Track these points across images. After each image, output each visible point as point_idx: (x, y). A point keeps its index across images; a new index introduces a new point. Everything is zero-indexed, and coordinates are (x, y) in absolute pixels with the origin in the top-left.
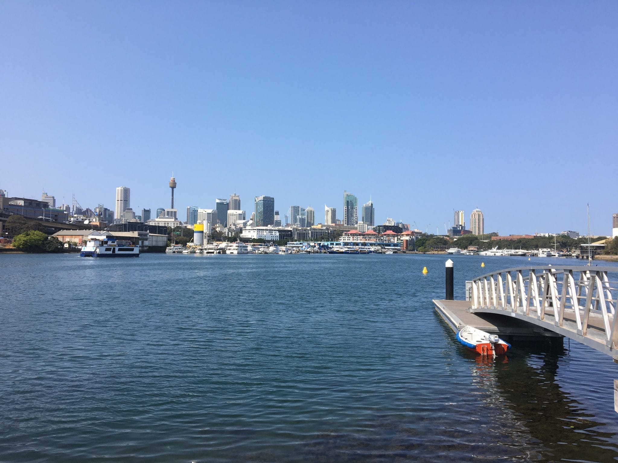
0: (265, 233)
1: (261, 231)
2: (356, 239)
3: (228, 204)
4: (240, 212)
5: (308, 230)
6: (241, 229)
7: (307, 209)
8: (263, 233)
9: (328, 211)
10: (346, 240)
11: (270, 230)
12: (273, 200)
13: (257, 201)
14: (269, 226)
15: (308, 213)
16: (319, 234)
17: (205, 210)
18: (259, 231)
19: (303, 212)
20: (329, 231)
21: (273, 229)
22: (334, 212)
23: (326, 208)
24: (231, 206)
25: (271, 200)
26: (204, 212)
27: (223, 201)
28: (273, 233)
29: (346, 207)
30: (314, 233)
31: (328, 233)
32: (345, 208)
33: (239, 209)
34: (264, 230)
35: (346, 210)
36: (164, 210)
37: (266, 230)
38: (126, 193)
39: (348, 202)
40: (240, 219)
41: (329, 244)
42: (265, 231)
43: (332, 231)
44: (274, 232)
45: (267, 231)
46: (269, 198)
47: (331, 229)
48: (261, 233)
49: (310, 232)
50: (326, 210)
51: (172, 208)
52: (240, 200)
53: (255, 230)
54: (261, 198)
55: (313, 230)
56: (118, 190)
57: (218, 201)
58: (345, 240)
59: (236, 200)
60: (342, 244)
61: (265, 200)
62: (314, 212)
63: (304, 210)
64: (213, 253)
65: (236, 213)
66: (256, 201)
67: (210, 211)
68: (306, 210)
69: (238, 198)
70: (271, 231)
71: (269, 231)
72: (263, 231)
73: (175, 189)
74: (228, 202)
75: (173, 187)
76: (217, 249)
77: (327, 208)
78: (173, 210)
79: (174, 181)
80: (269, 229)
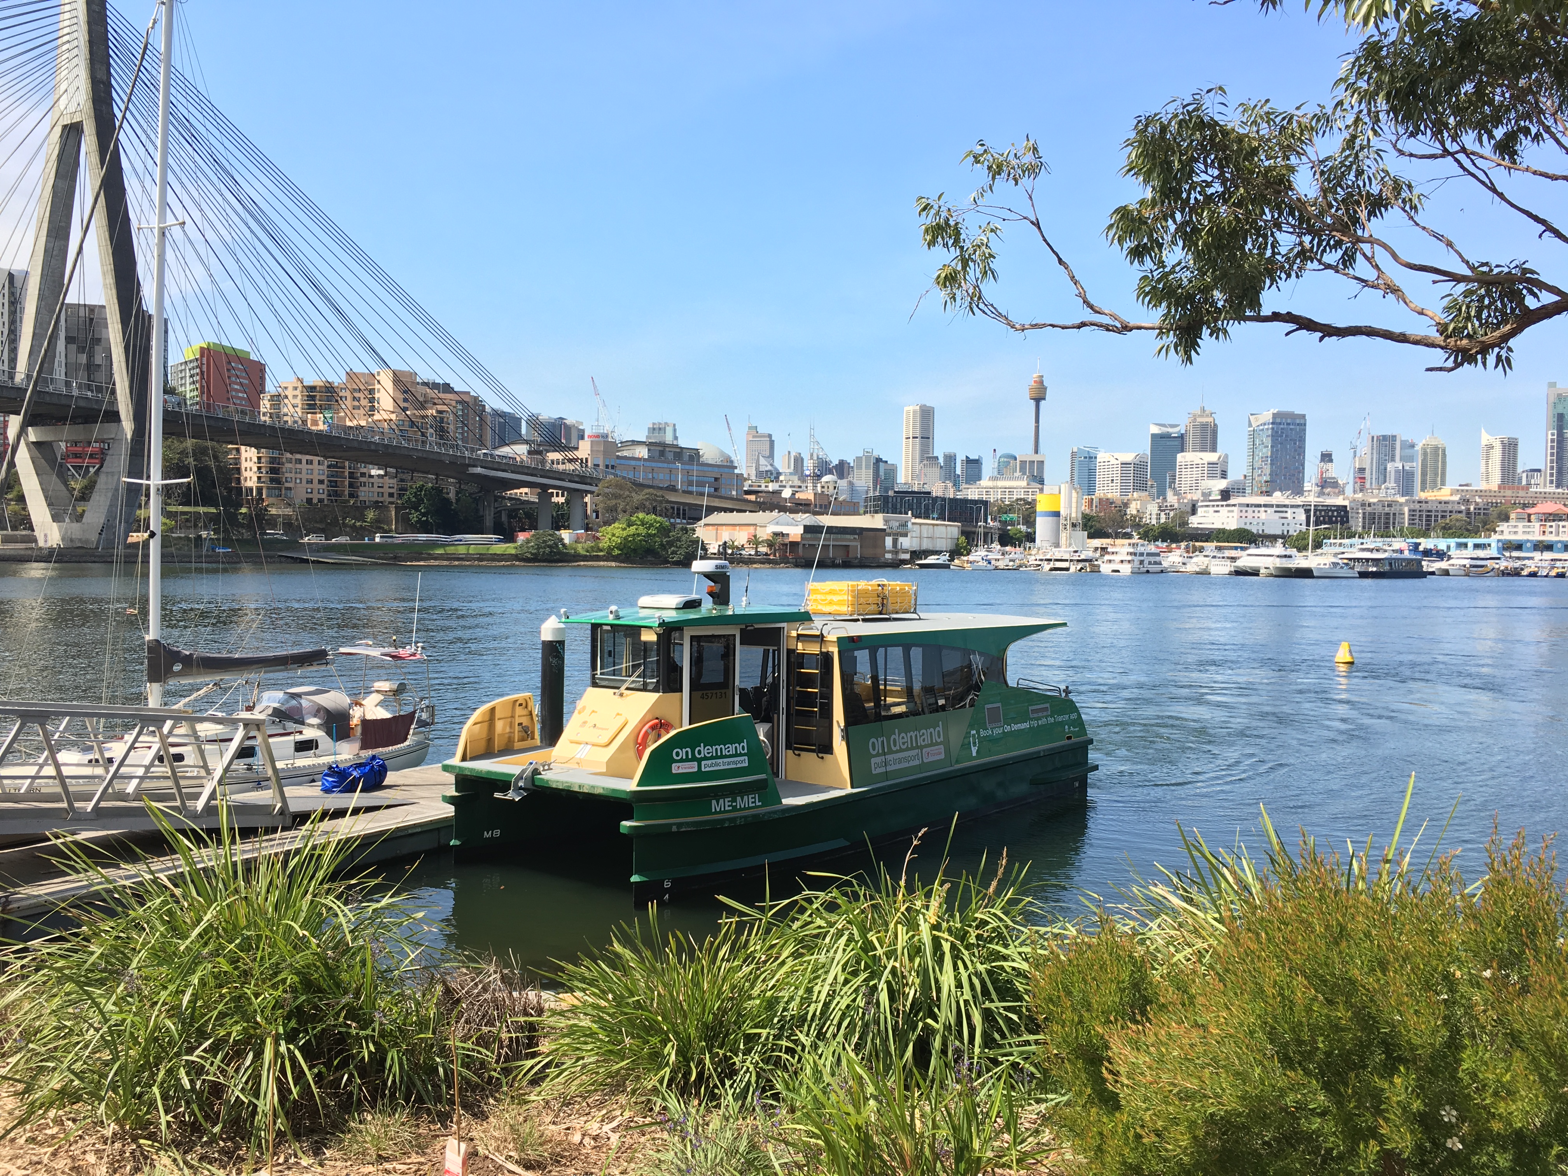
0: (1263, 516)
1: (1250, 509)
2: (1553, 530)
3: (1182, 437)
4: (1212, 457)
5: (1401, 505)
6: (1194, 506)
7: (1424, 442)
8: (1256, 515)
9: (1490, 447)
10: (1520, 532)
11: (1278, 506)
12: (1302, 421)
13: (1254, 425)
14: (1277, 494)
15: (1425, 454)
16: (1436, 516)
17: (1116, 455)
18: (1244, 509)
19: (1408, 452)
20: (1472, 508)
21: (1287, 502)
22: (1510, 448)
23: (1486, 438)
24: (1190, 441)
25: (1298, 421)
26: (1113, 461)
27: (1170, 430)
28: (1289, 515)
29: (1553, 435)
30: (1418, 513)
31: (1468, 513)
32: (1551, 434)
33: (1214, 449)
34: (1259, 506)
35: (1552, 441)
36: (1015, 459)
37: (1265, 506)
38: (926, 415)
39: (1560, 417)
40: (1211, 476)
41: (1453, 545)
42: (1263, 509)
43: (1481, 506)
44: (1290, 510)
45: (1269, 510)
46: (1292, 415)
47: (1478, 500)
48: (1250, 514)
49: (1406, 510)
50: (1484, 442)
51: (1036, 452)
52: (1215, 425)
53: (1234, 505)
54: (1267, 416)
55: (1417, 506)
56: (908, 412)
57: (1155, 430)
58: (1516, 533)
59: (1204, 426)
60: (1494, 545)
61: (1278, 420)
62: (1444, 451)
63: (1413, 446)
64: (1067, 569)
65: (1201, 462)
66: (1250, 425)
67: (1129, 457)
68: (1421, 445)
69: (1210, 420)
70: (1281, 508)
71: (1275, 509)
72: (1257, 509)
73: (1042, 403)
74: (1183, 432)
75: (1038, 398)
76: (1078, 561)
77: (1489, 437)
78: (1036, 458)
79: (1042, 382)
80: (1274, 502)
